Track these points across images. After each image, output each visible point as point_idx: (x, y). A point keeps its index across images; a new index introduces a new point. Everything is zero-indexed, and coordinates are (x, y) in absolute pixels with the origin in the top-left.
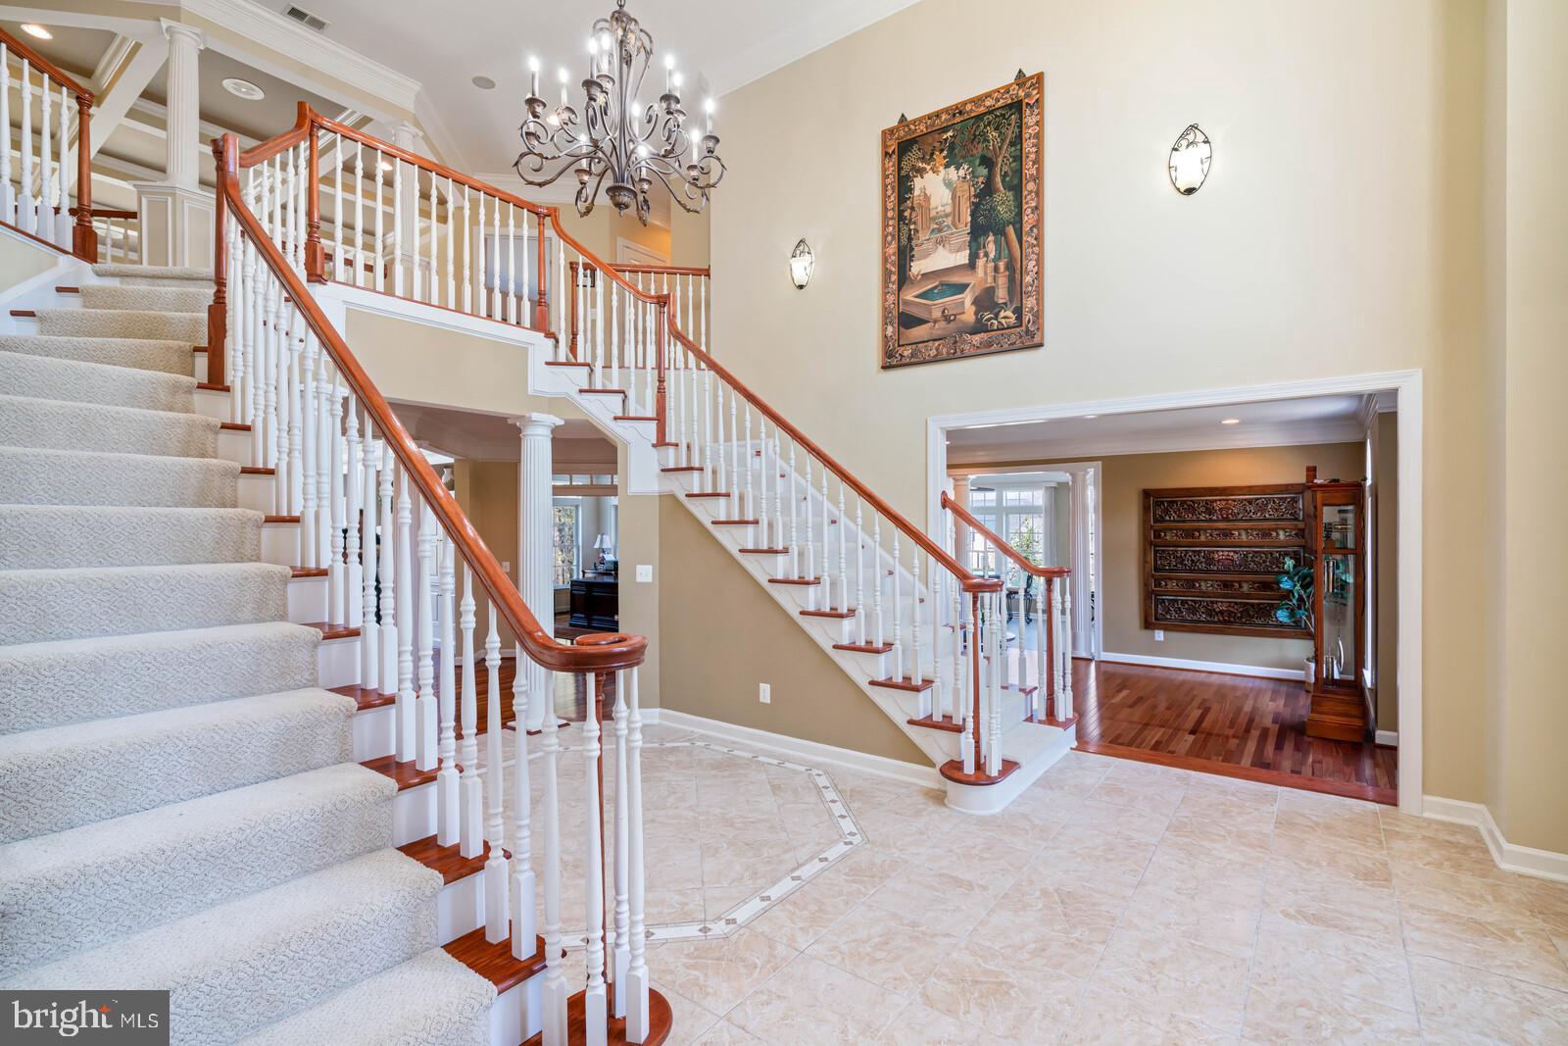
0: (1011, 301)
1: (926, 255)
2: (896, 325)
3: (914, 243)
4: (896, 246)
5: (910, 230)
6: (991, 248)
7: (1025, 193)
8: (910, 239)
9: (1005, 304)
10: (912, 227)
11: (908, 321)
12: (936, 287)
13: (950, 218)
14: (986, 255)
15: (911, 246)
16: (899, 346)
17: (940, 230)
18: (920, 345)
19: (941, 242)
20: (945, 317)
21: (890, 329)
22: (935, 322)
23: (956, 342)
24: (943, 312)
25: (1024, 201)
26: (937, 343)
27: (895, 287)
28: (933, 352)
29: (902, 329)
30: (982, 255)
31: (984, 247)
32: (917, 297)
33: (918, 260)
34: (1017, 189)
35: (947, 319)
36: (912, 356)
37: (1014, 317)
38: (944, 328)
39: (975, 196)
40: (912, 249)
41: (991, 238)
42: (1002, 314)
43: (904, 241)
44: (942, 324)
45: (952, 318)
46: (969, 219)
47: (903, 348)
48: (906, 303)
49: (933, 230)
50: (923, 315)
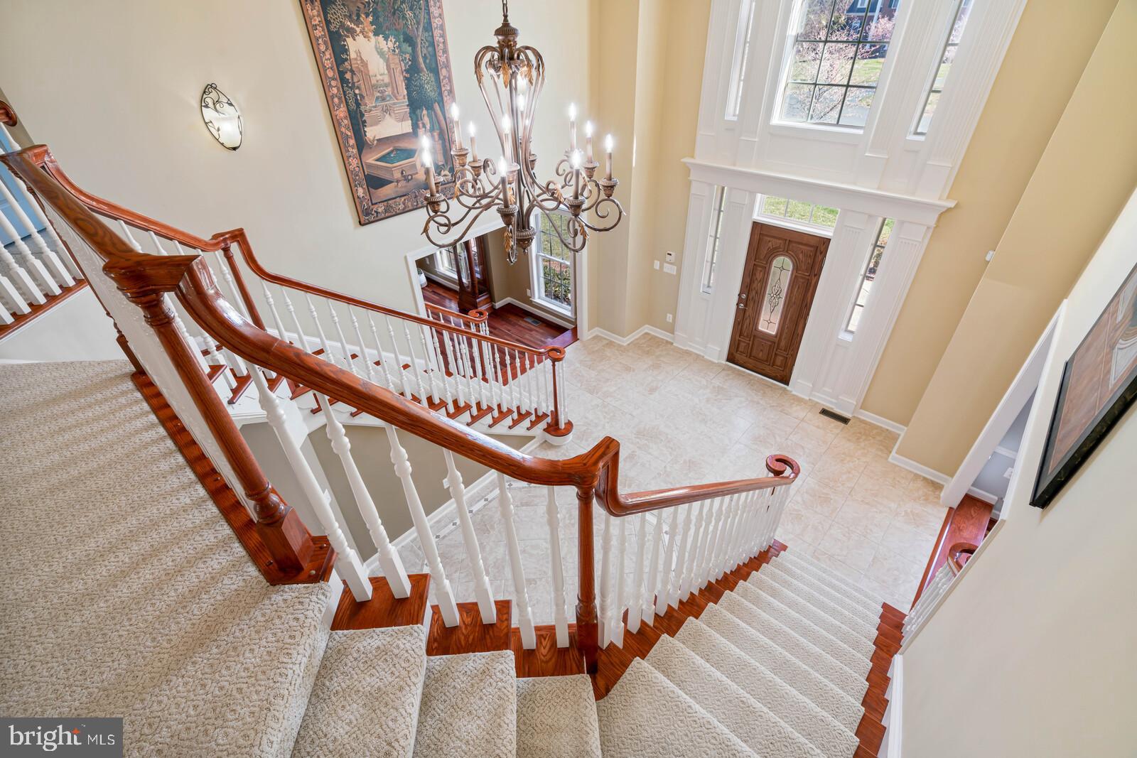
0: (447, 164)
1: (377, 122)
2: (365, 186)
3: (362, 108)
4: (345, 109)
5: (356, 95)
6: (426, 120)
7: (442, 77)
8: (358, 105)
9: (443, 165)
10: (357, 91)
11: (375, 182)
12: (392, 151)
13: (390, 89)
14: (424, 126)
15: (361, 112)
16: (373, 204)
17: (384, 99)
18: (390, 202)
19: (387, 110)
20: (404, 176)
21: (361, 192)
22: (398, 181)
23: (416, 197)
24: (402, 173)
25: (442, 84)
26: (403, 199)
27: (355, 151)
28: (401, 207)
29: (370, 189)
30: (421, 125)
31: (422, 120)
32: (377, 160)
33: (371, 126)
34: (435, 71)
35: (406, 179)
36: (386, 211)
37: (450, 175)
38: (405, 186)
39: (407, 71)
40: (362, 115)
41: (425, 112)
42: (443, 173)
43: (353, 106)
44: (402, 183)
45: (410, 177)
46: (405, 92)
47: (376, 206)
48: (370, 166)
49: (377, 98)
50: (387, 176)
